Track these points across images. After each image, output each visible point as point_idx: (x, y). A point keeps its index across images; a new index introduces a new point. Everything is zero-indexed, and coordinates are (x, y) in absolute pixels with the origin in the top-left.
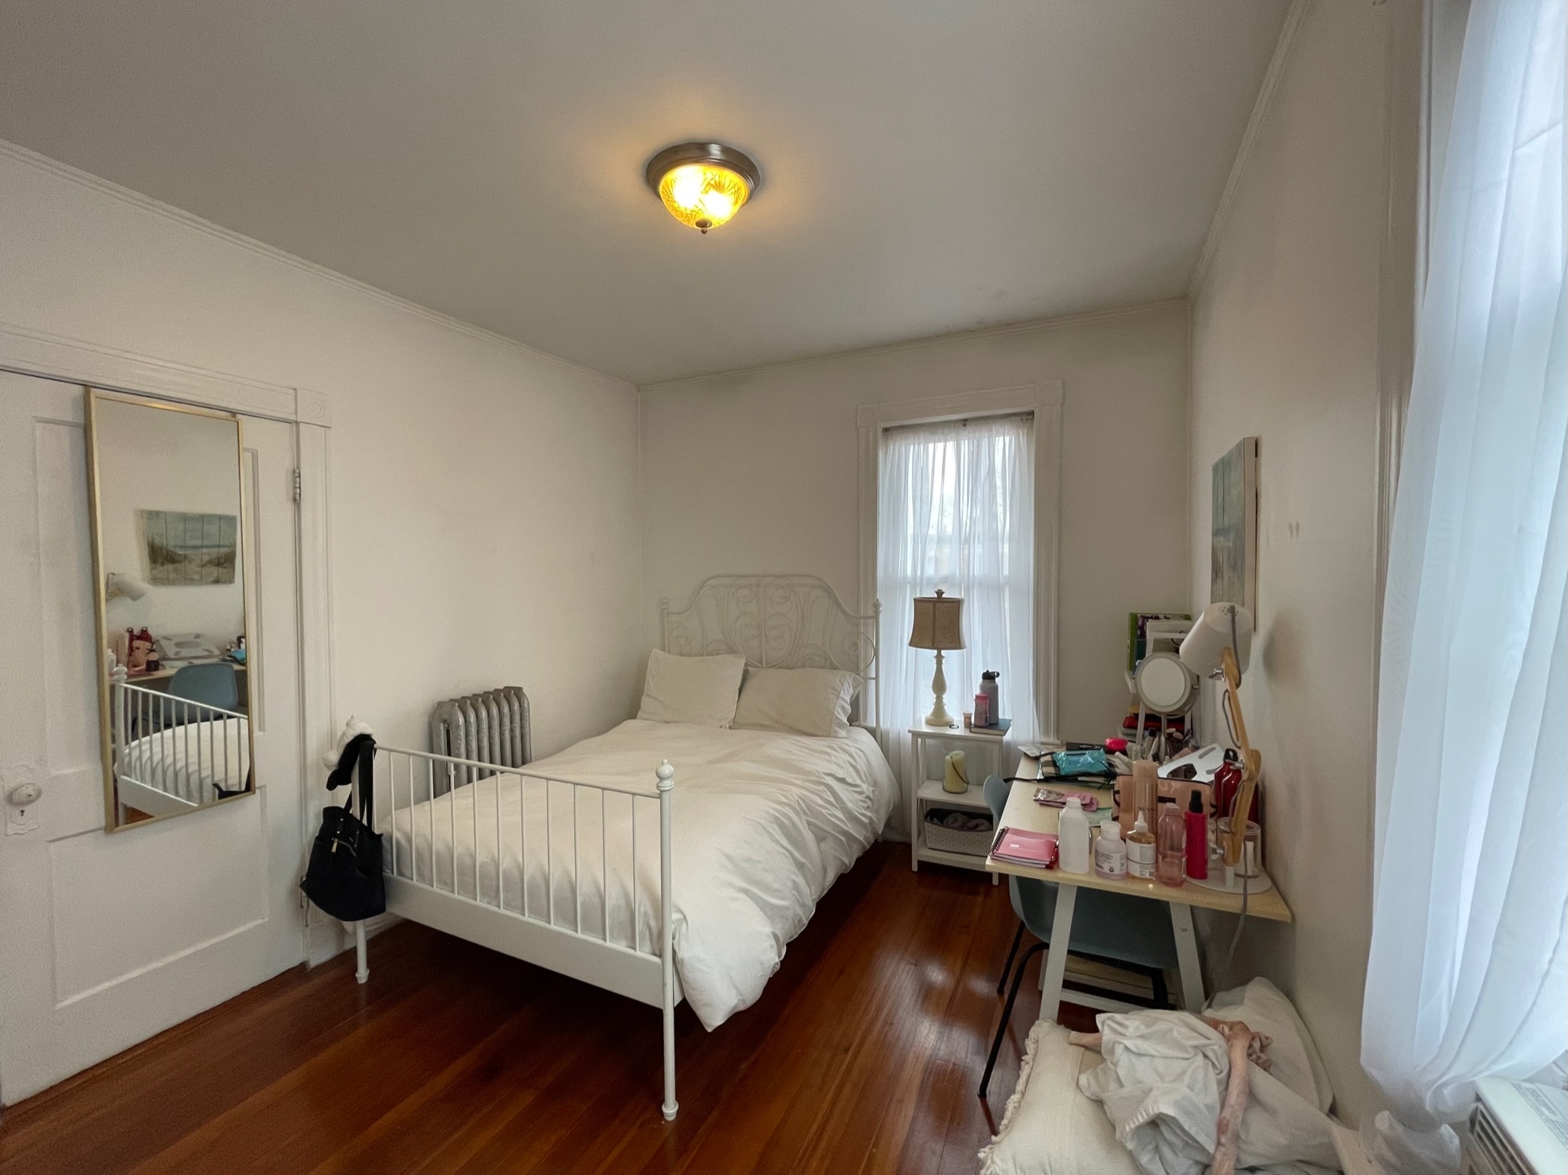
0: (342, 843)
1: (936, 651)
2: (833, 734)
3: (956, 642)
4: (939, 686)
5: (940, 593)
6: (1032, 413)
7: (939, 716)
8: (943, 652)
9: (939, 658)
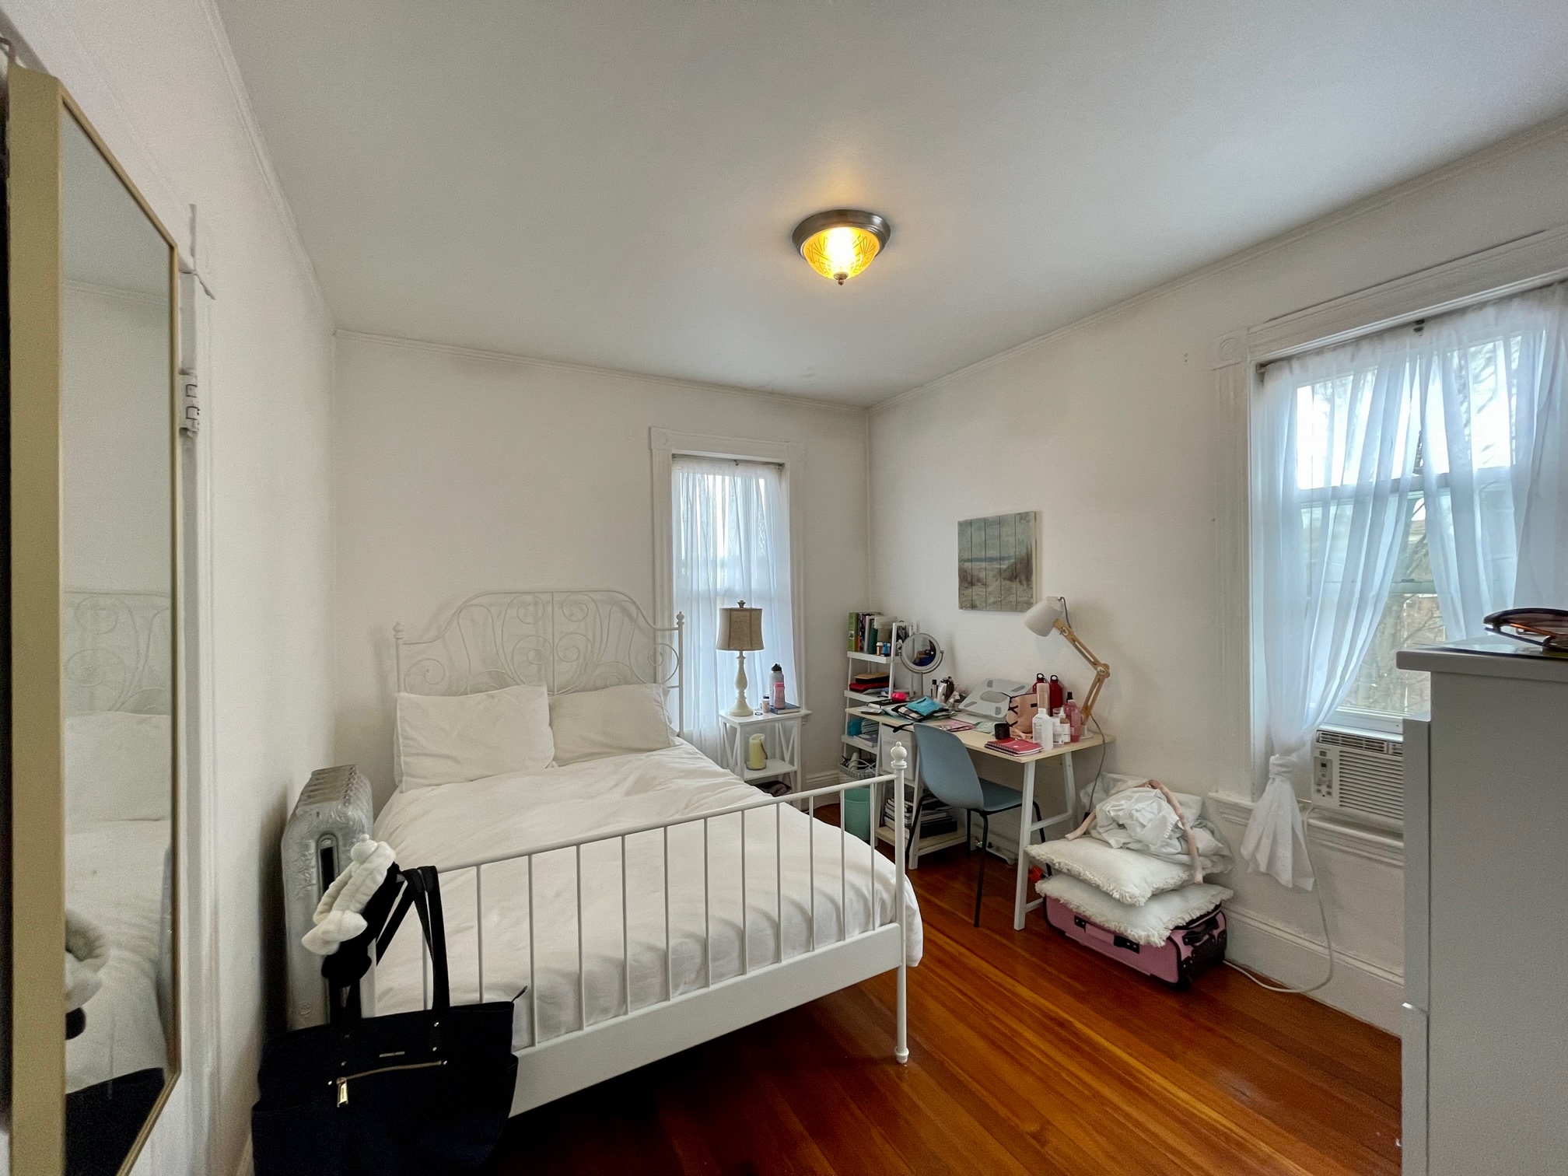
0: (351, 1077)
1: (738, 652)
2: (672, 744)
3: (755, 643)
4: (742, 682)
5: (742, 604)
6: (781, 465)
7: (743, 708)
8: (745, 653)
9: (741, 658)
